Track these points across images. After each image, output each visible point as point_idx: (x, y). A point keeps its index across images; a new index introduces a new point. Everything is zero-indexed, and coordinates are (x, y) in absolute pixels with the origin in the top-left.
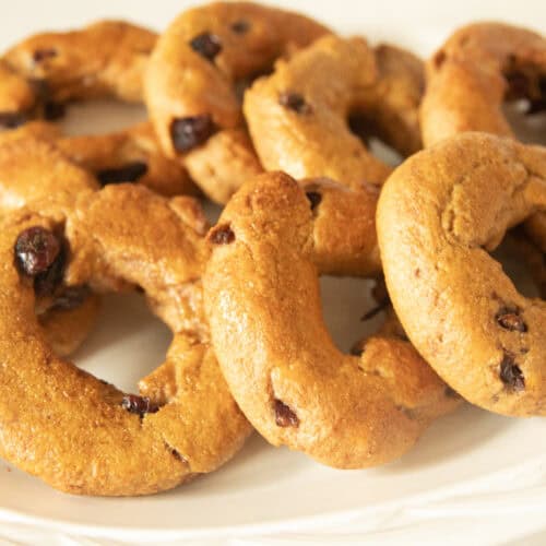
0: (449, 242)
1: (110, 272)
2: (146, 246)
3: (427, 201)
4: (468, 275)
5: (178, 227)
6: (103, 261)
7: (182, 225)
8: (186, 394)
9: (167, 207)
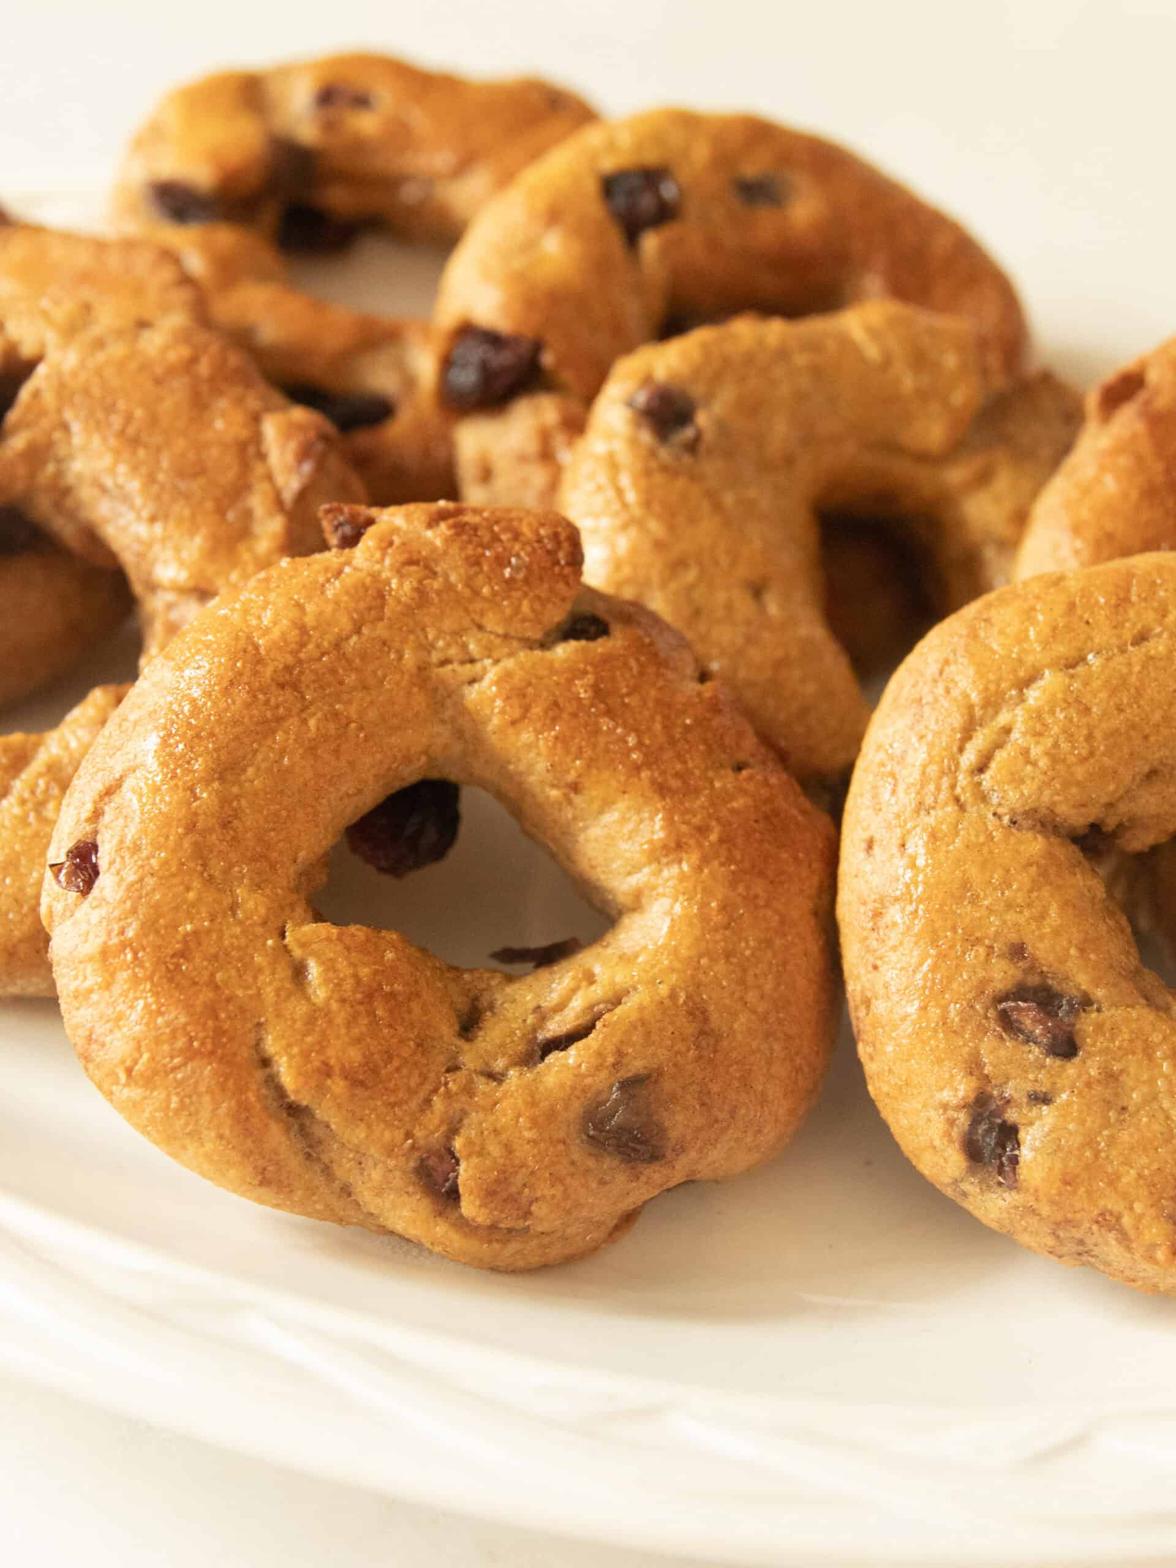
0: (957, 800)
1: (69, 503)
2: (151, 479)
3: (955, 693)
4: (966, 885)
5: (245, 467)
6: (59, 474)
7: (259, 469)
8: (17, 810)
9: (256, 419)
